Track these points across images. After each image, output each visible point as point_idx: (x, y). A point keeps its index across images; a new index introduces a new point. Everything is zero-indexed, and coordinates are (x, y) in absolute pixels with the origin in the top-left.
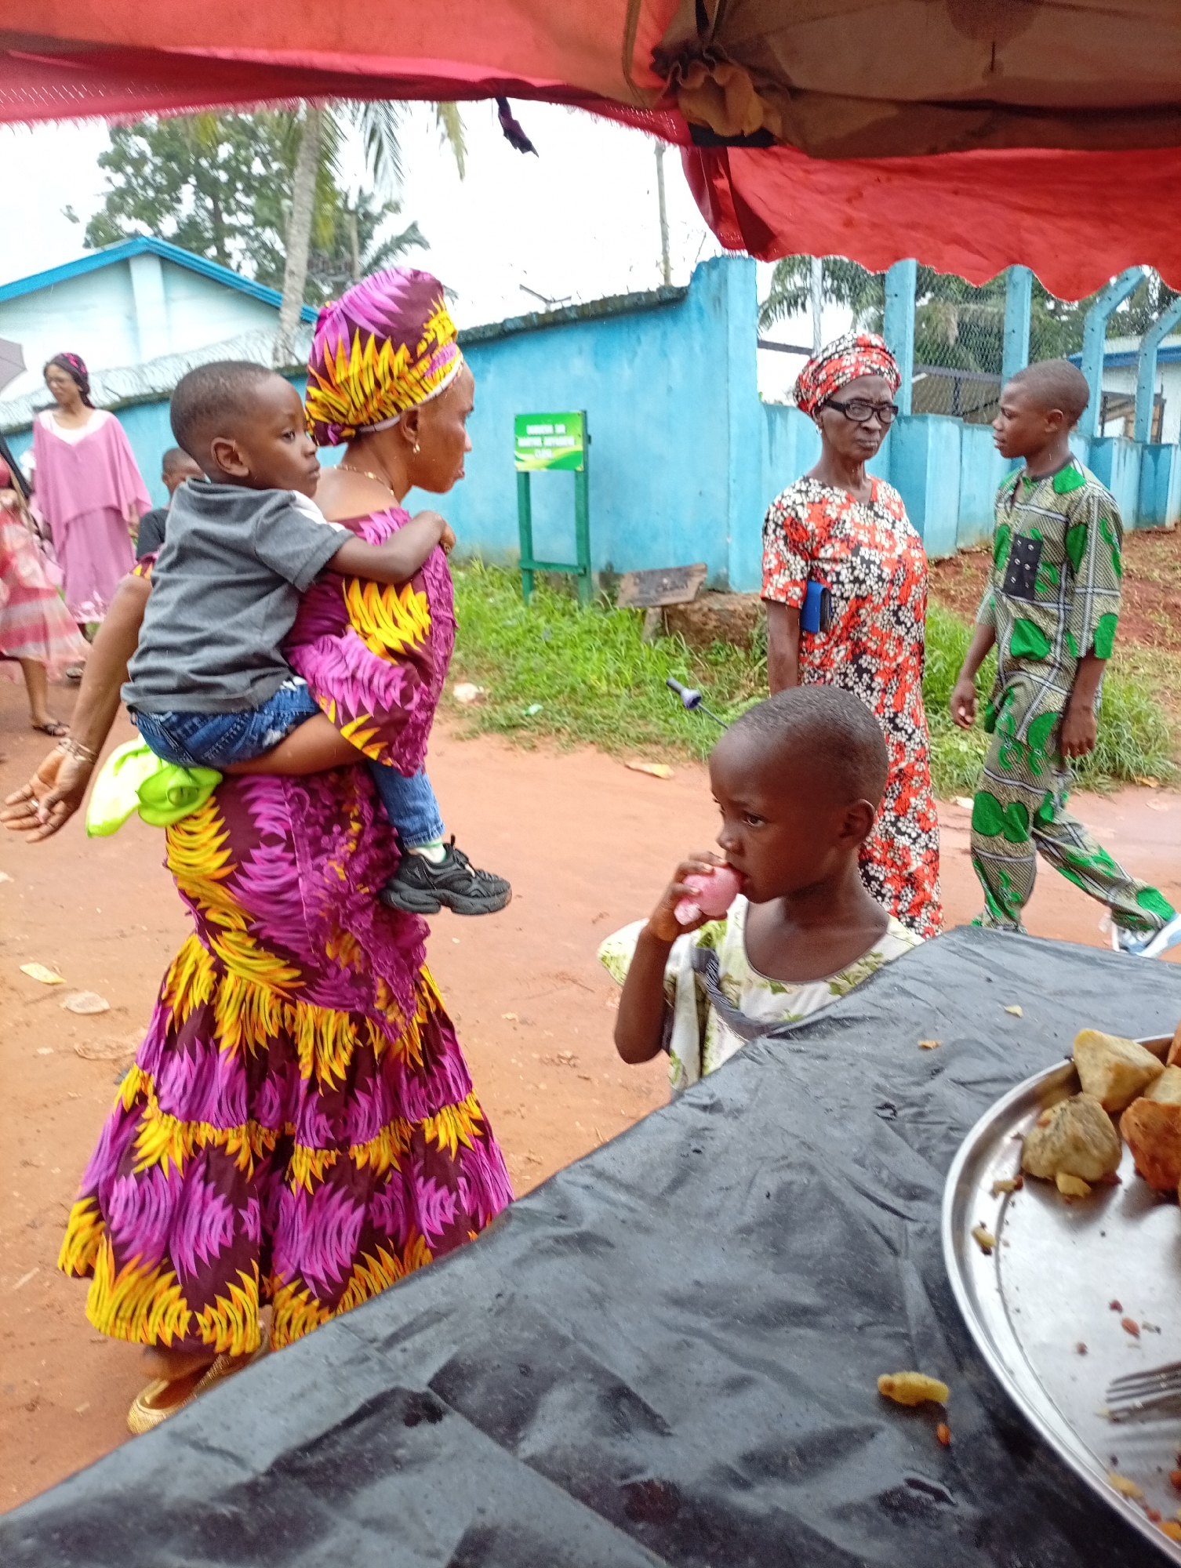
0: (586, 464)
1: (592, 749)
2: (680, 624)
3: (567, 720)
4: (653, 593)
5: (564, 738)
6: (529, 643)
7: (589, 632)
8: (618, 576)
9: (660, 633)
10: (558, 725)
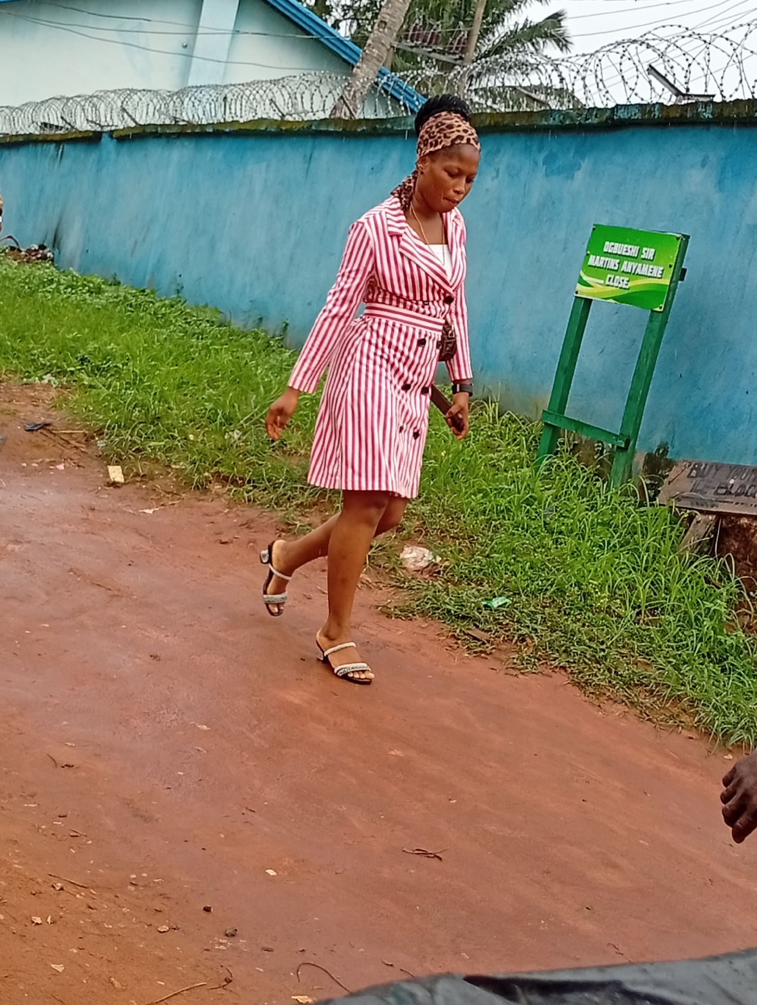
0: (668, 304)
1: (561, 678)
2: (736, 545)
3: (539, 627)
4: (710, 495)
5: (526, 652)
6: (521, 516)
7: (607, 524)
8: (670, 464)
9: (706, 548)
10: (525, 631)
